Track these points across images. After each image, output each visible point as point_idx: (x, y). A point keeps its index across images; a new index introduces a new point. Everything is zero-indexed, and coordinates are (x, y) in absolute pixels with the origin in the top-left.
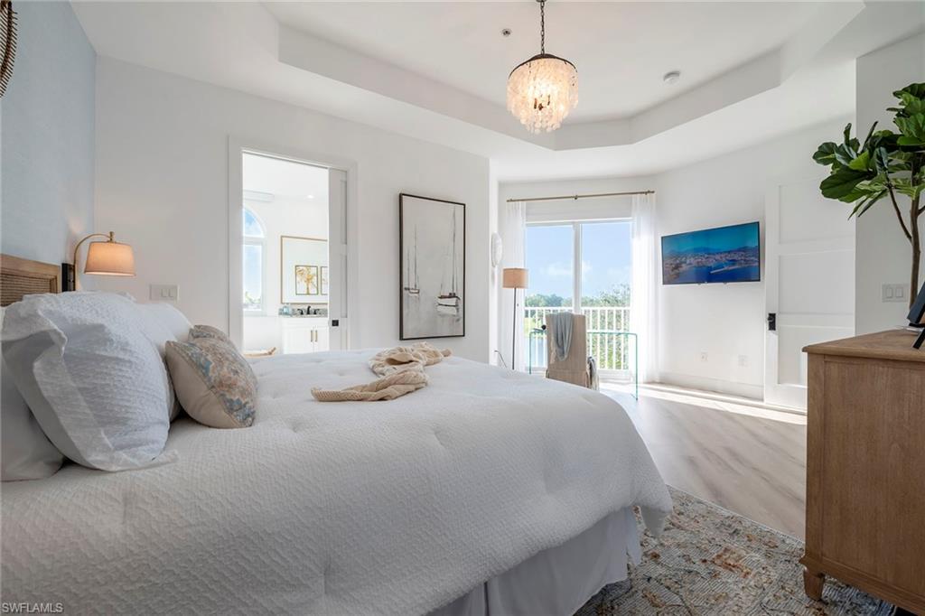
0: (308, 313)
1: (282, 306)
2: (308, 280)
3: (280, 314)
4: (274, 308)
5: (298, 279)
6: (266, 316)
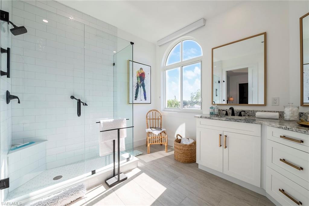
0: (233, 114)
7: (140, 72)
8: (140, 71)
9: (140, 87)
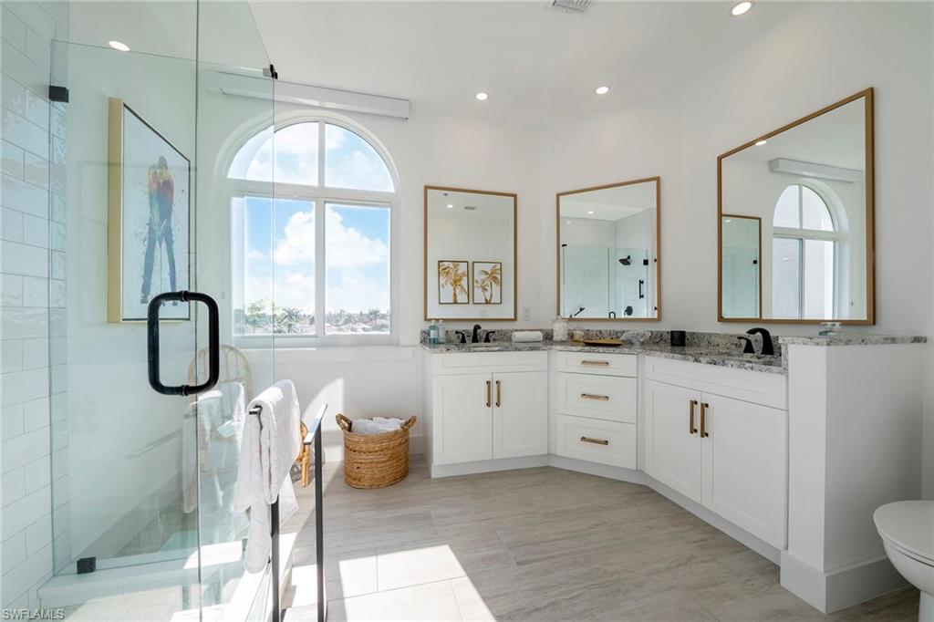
0: (475, 340)
1: (426, 326)
2: (456, 282)
3: (423, 341)
4: (412, 330)
5: (442, 281)
6: (397, 344)
7: (161, 174)
8: (158, 171)
9: (157, 244)
